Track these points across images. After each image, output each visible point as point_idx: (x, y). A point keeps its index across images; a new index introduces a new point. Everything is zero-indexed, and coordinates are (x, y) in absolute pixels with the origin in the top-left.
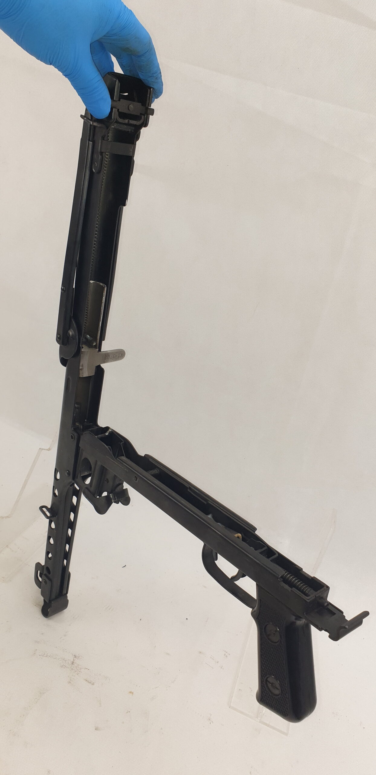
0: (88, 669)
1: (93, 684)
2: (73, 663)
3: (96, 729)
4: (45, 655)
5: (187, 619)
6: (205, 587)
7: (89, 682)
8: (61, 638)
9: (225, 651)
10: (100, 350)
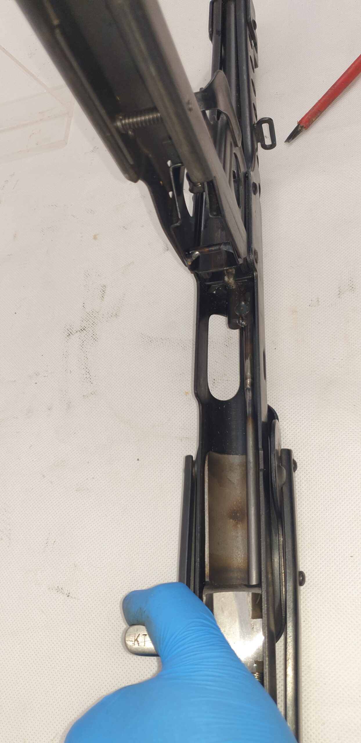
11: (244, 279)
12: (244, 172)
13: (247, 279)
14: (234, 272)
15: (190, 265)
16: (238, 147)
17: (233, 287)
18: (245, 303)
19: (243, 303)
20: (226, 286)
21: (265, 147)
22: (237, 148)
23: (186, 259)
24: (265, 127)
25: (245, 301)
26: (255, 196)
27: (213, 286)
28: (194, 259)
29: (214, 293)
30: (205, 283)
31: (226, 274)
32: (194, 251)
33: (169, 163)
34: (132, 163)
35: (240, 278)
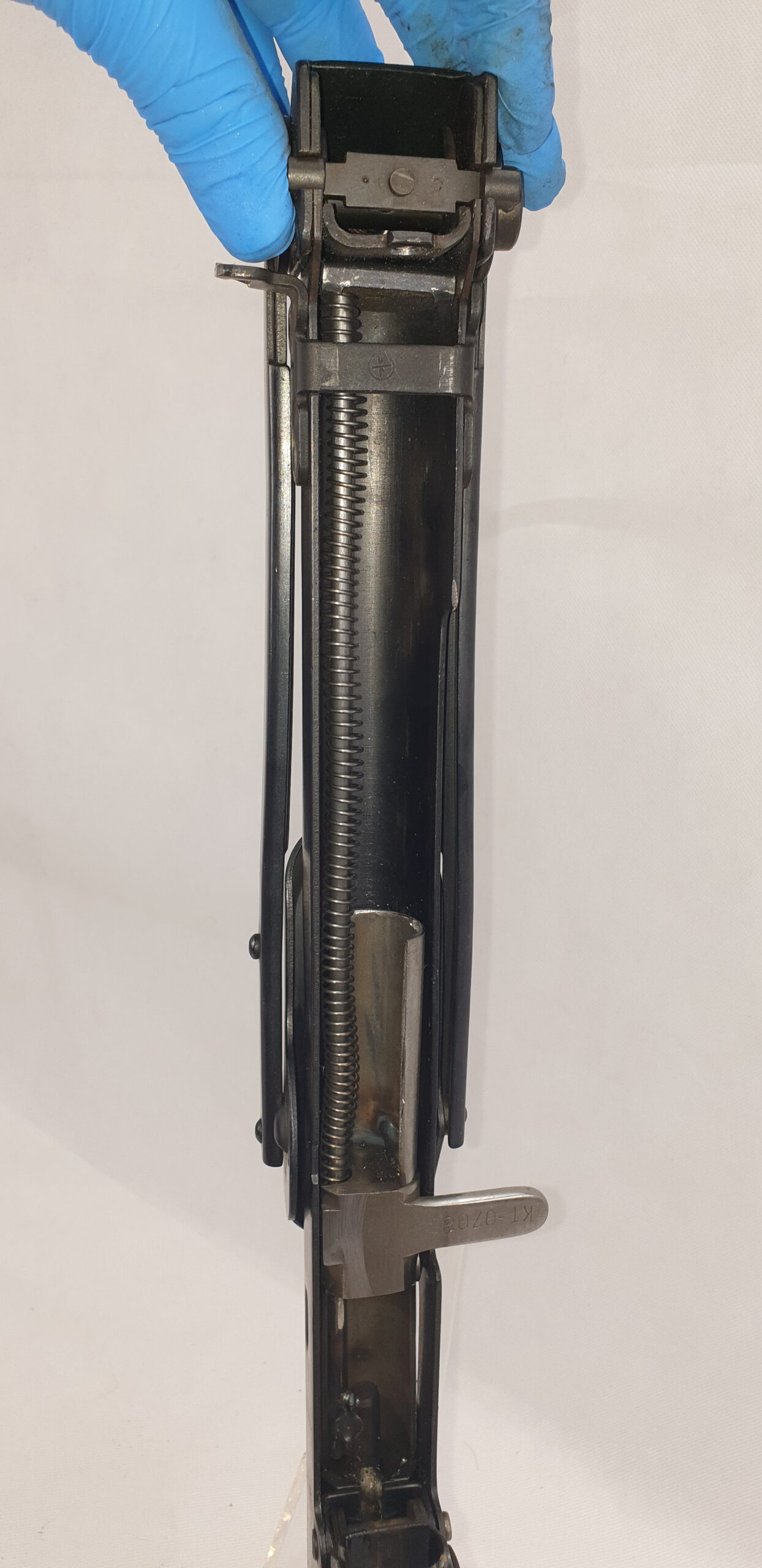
11: (341, 1491)
13: (335, 1491)
14: (363, 1503)
15: (442, 1552)
17: (368, 1473)
18: (342, 1437)
19: (347, 1439)
20: (383, 1473)
25: (344, 1442)
27: (406, 1479)
29: (405, 1459)
30: (420, 1486)
31: (380, 1502)
35: (352, 1493)
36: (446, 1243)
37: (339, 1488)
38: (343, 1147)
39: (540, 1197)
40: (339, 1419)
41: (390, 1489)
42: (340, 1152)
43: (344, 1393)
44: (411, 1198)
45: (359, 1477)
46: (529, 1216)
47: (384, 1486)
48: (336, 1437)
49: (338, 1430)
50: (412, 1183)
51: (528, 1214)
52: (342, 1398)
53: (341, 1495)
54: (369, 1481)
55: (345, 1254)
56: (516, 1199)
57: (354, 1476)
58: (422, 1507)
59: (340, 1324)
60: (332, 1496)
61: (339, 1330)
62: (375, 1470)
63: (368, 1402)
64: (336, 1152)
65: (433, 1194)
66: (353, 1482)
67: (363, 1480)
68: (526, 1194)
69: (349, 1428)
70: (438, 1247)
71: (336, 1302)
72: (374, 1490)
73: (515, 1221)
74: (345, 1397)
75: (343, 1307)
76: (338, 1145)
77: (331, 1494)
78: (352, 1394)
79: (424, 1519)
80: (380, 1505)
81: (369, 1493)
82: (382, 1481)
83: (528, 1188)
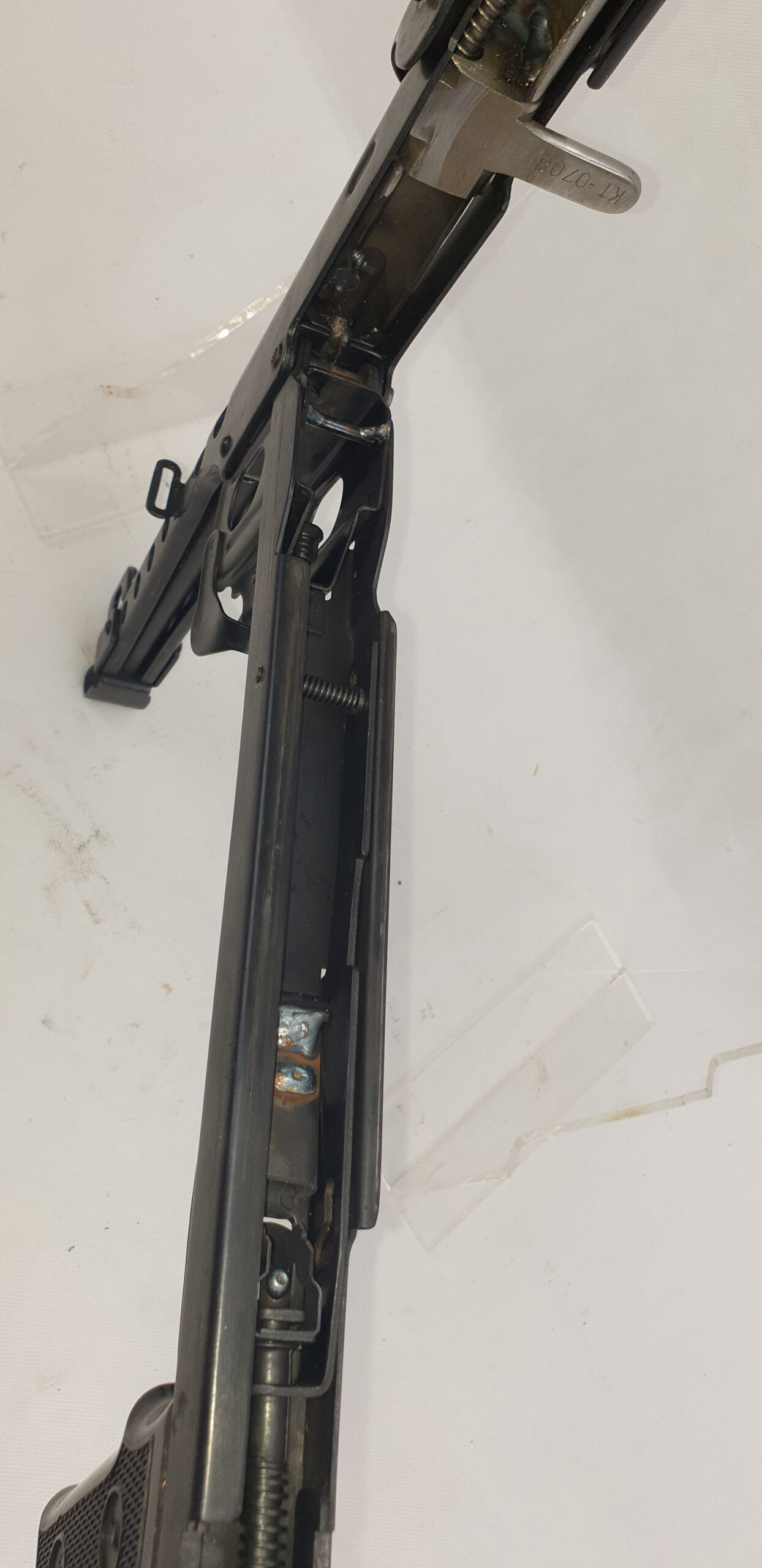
0: (107, 881)
1: (97, 922)
2: (81, 848)
3: (44, 1022)
4: (30, 792)
5: (400, 883)
6: (490, 831)
7: (91, 912)
8: (94, 768)
9: (429, 1004)
10: (542, 116)
11: (315, 326)
12: (230, 481)
13: (310, 324)
14: (327, 345)
15: (385, 423)
16: (220, 532)
17: (341, 322)
18: (336, 287)
19: (339, 288)
20: (354, 329)
21: (177, 472)
22: (222, 531)
23: (385, 438)
24: (162, 503)
25: (334, 290)
26: (232, 437)
27: (372, 346)
28: (373, 429)
29: (377, 329)
30: (381, 358)
31: (340, 349)
32: (367, 440)
33: (328, 597)
34: (375, 644)
35: (321, 332)
36: (528, 179)
37: (313, 322)
38: (492, 22)
39: (638, 187)
40: (341, 269)
41: (355, 346)
42: (485, 24)
43: (357, 251)
44: (524, 119)
45: (332, 320)
46: (617, 199)
47: (350, 341)
48: (330, 282)
49: (335, 278)
50: (535, 103)
51: (617, 196)
52: (353, 254)
53: (313, 329)
54: (339, 328)
55: (434, 135)
56: (617, 177)
57: (328, 318)
58: (376, 375)
59: (388, 192)
60: (305, 326)
61: (384, 196)
62: (348, 323)
63: (373, 271)
64: (481, 21)
65: (545, 125)
66: (326, 324)
67: (334, 326)
68: (629, 177)
69: (345, 281)
70: (520, 177)
71: (395, 169)
72: (340, 339)
73: (601, 196)
74: (355, 255)
75: (399, 178)
76: (489, 15)
77: (305, 325)
78: (363, 255)
79: (375, 387)
80: (339, 353)
81: (334, 339)
82: (352, 337)
83: (633, 172)
